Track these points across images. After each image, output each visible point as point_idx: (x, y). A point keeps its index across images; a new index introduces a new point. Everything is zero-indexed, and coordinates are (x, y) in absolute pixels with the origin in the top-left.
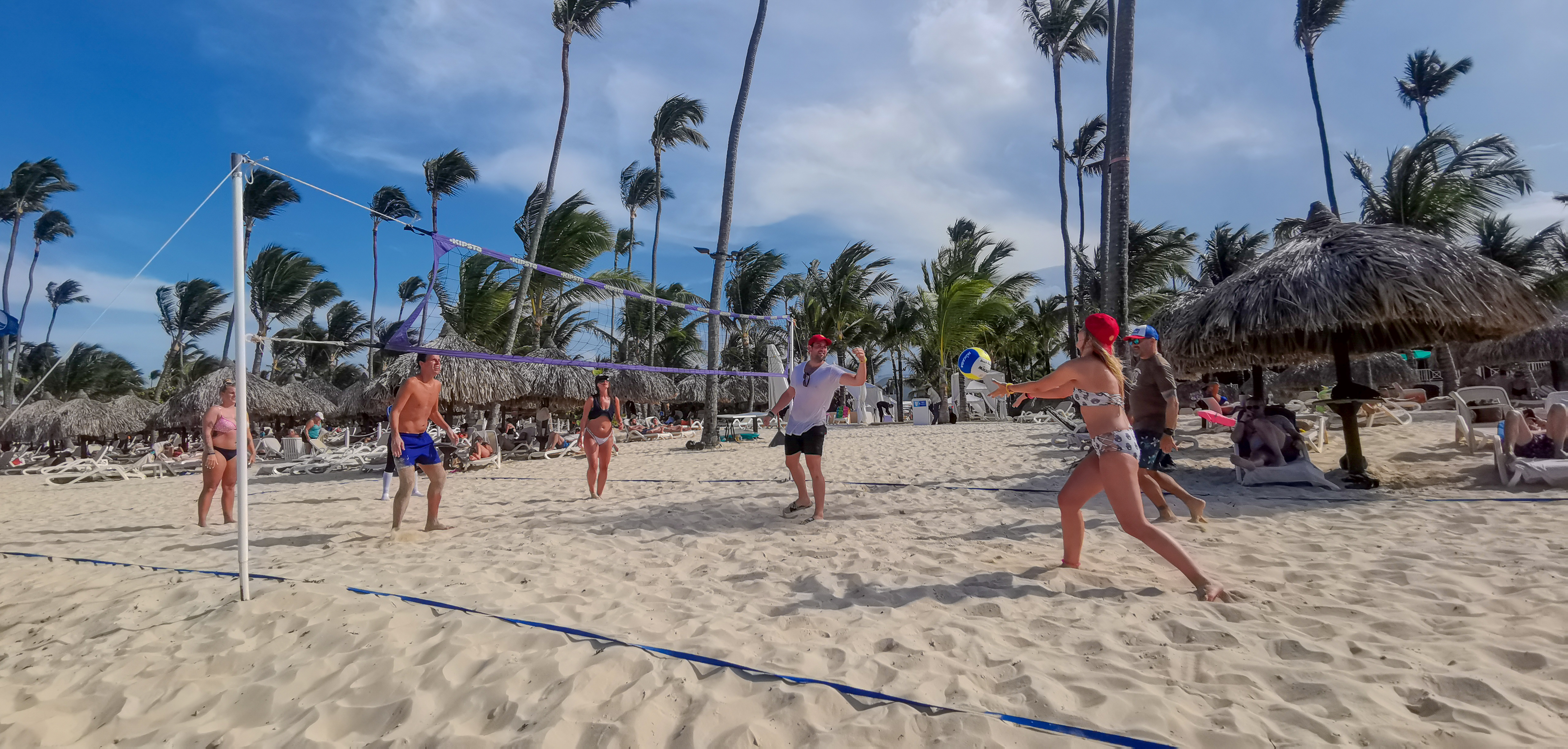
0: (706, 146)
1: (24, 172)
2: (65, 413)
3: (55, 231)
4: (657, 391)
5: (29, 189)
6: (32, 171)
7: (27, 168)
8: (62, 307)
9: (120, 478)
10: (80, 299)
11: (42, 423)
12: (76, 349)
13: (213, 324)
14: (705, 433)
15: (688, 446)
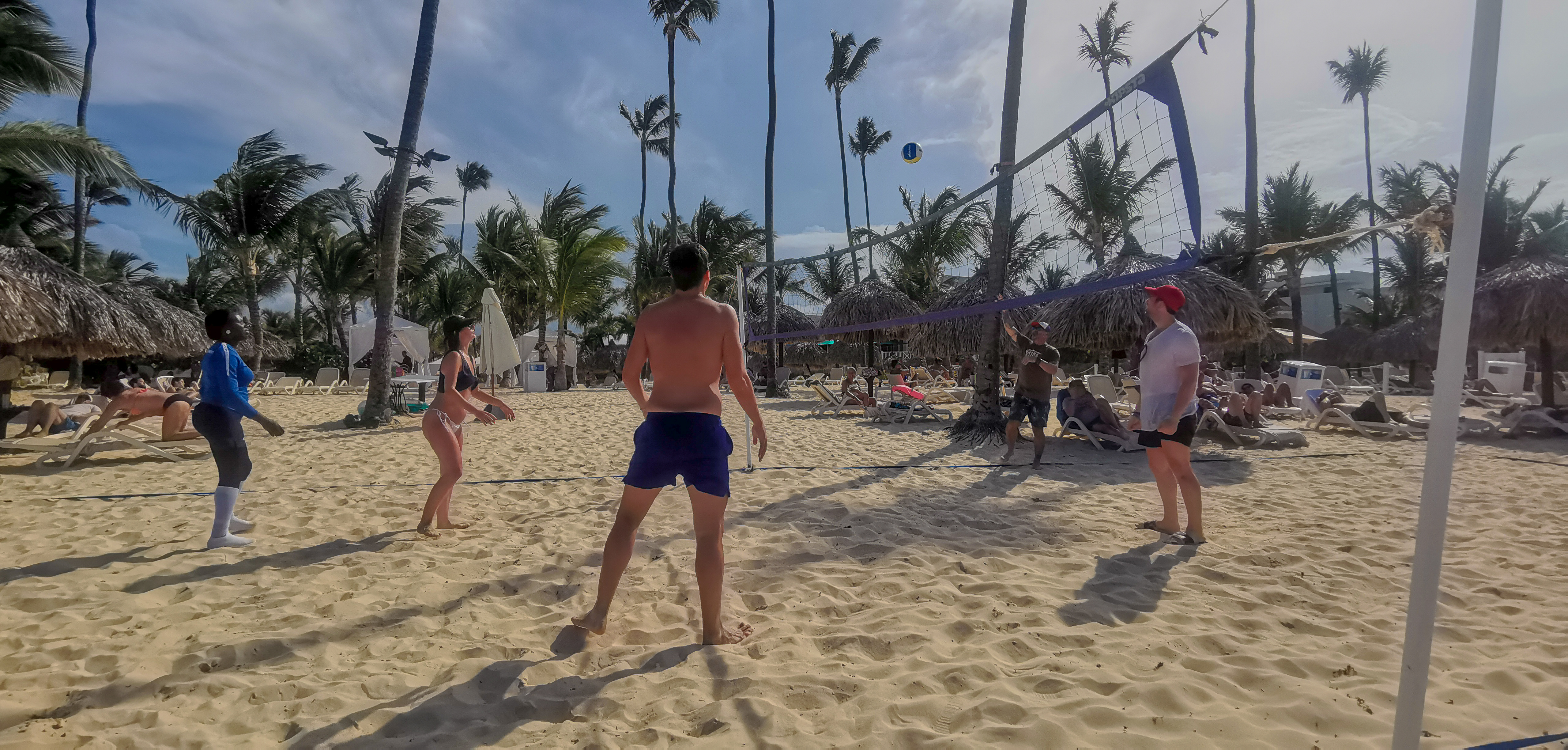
14: (374, 404)
15: (350, 422)
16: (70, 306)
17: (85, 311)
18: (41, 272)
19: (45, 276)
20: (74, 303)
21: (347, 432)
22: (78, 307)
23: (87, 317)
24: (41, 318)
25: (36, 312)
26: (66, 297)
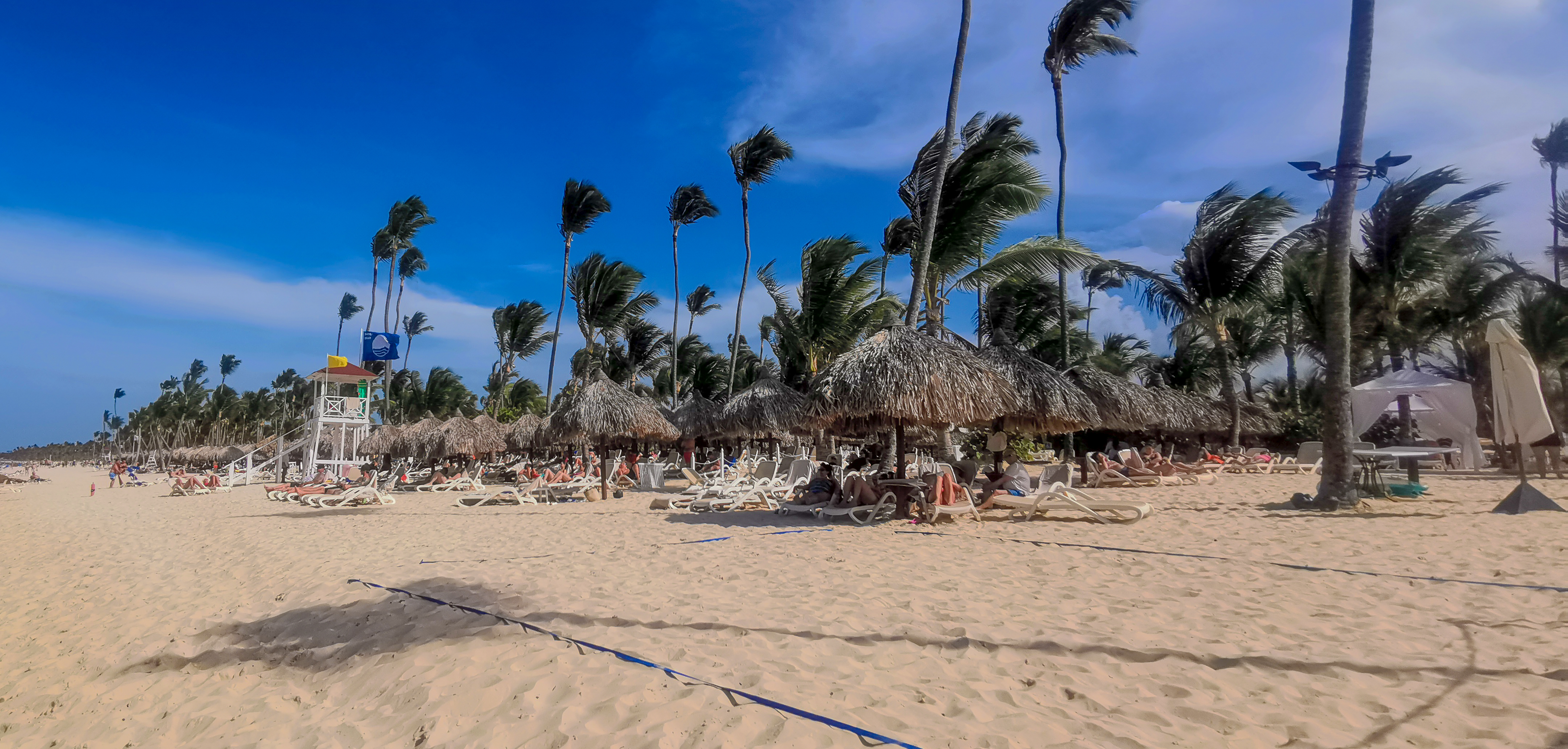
0: (1132, 52)
1: (398, 211)
2: (447, 431)
3: (413, 267)
4: (1139, 409)
5: (401, 227)
6: (403, 210)
7: (399, 207)
8: (415, 337)
9: (518, 503)
10: (426, 329)
11: (431, 440)
12: (432, 372)
13: (536, 344)
14: (1331, 481)
15: (1299, 502)
16: (1033, 390)
17: (1043, 392)
18: (1014, 363)
19: (1016, 366)
20: (1035, 386)
21: (1297, 512)
22: (1038, 389)
23: (1044, 397)
24: (1005, 399)
25: (1002, 395)
26: (1030, 381)
